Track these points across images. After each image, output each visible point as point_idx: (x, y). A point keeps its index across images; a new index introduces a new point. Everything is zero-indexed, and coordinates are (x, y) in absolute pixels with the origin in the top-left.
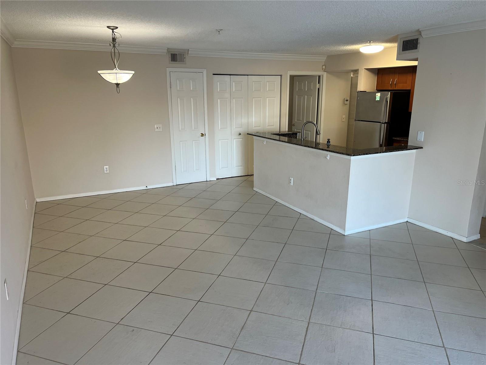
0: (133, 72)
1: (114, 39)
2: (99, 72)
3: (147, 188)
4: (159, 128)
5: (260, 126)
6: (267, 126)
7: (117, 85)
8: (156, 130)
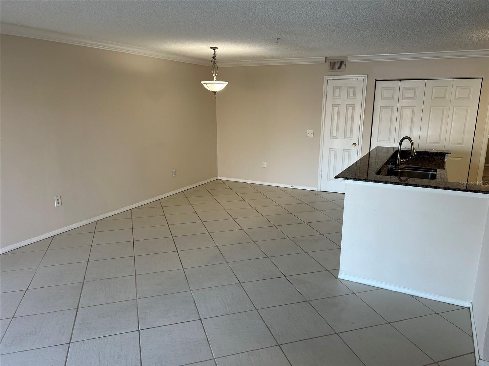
0: (227, 83)
1: (214, 57)
2: (202, 82)
3: (292, 187)
4: (310, 133)
5: (438, 143)
6: (450, 143)
7: (215, 92)
8: (308, 135)
